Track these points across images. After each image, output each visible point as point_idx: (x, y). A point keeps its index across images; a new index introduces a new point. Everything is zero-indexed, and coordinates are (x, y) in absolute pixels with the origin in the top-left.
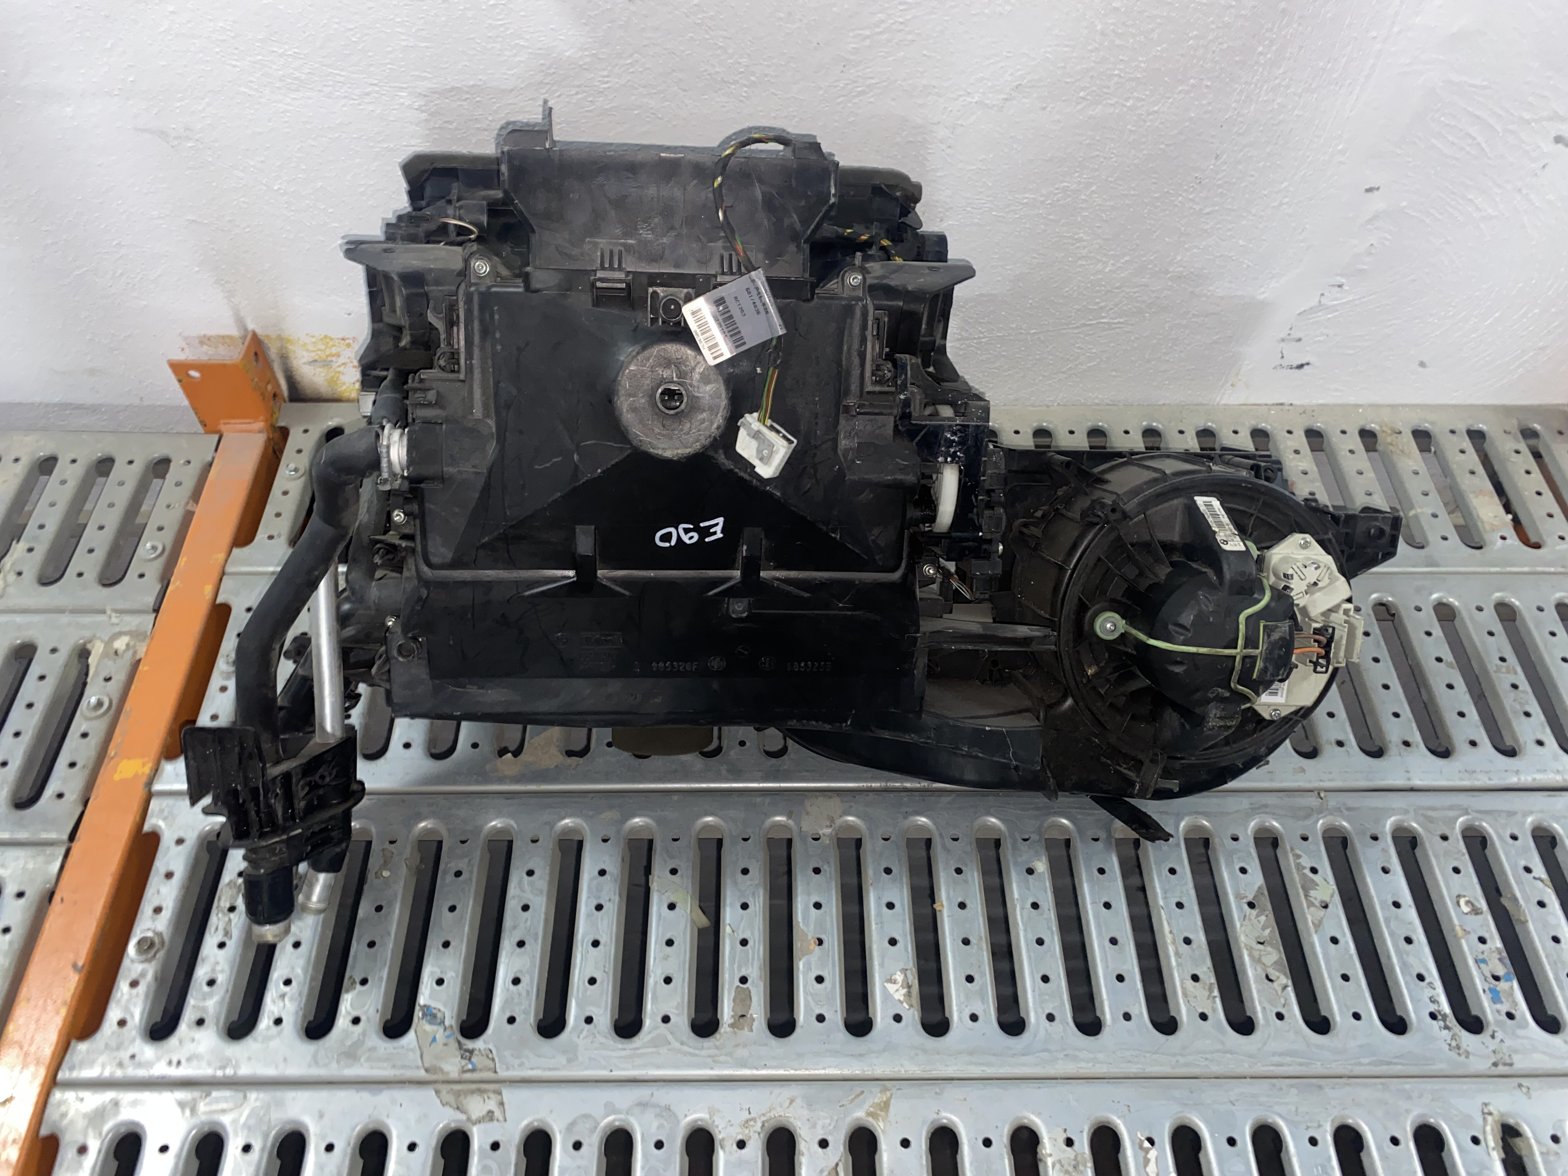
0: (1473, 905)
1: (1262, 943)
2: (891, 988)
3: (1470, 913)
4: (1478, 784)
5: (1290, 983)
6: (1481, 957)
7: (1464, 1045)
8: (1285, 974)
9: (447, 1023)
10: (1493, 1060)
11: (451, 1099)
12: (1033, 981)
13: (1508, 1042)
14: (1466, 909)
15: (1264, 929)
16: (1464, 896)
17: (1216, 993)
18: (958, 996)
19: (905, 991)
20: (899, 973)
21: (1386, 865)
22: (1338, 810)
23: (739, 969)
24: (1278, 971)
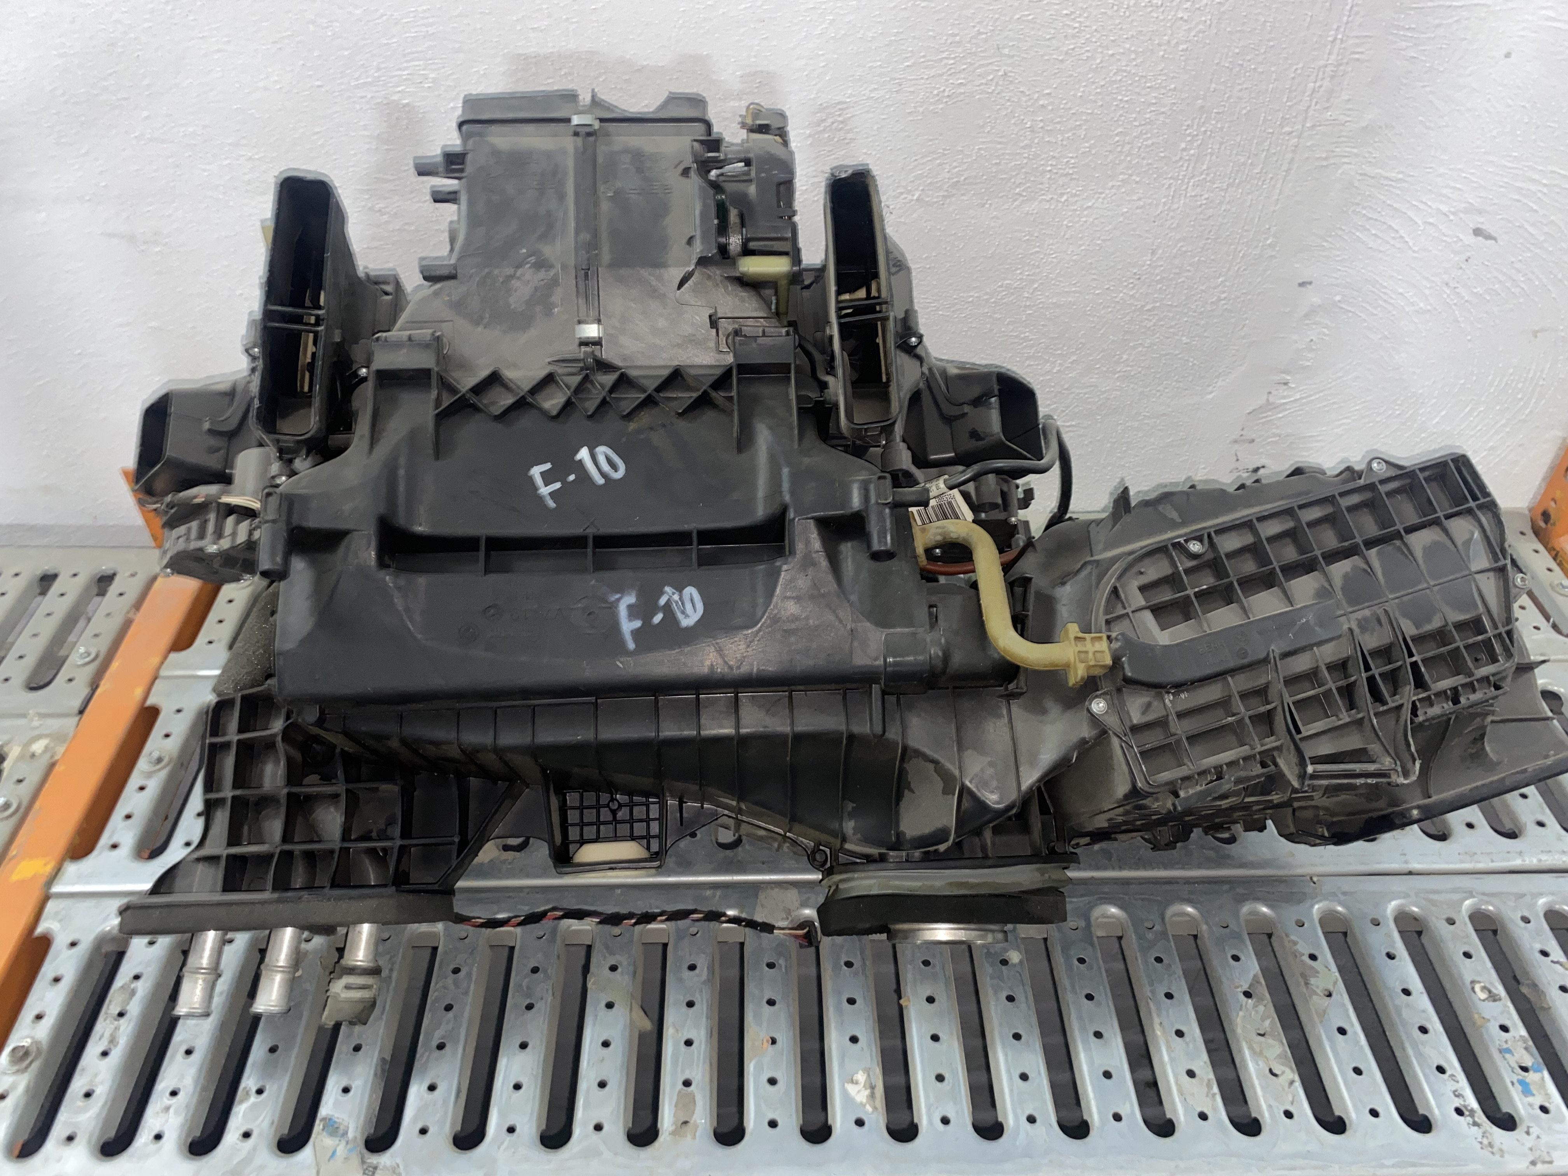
0: (1490, 991)
1: (1262, 1035)
2: (851, 1089)
3: (1487, 999)
4: (1481, 866)
5: (1297, 1078)
6: (1505, 1046)
7: (1497, 1144)
8: (1291, 1068)
9: (350, 1135)
10: (1532, 1158)
12: (1010, 1078)
13: (1545, 1138)
14: (1483, 996)
15: (1263, 1020)
16: (1479, 982)
17: (1215, 1089)
18: (927, 1097)
19: (868, 1092)
20: (861, 1072)
21: (1392, 951)
22: (1334, 894)
23: (683, 1071)
24: (1283, 1064)
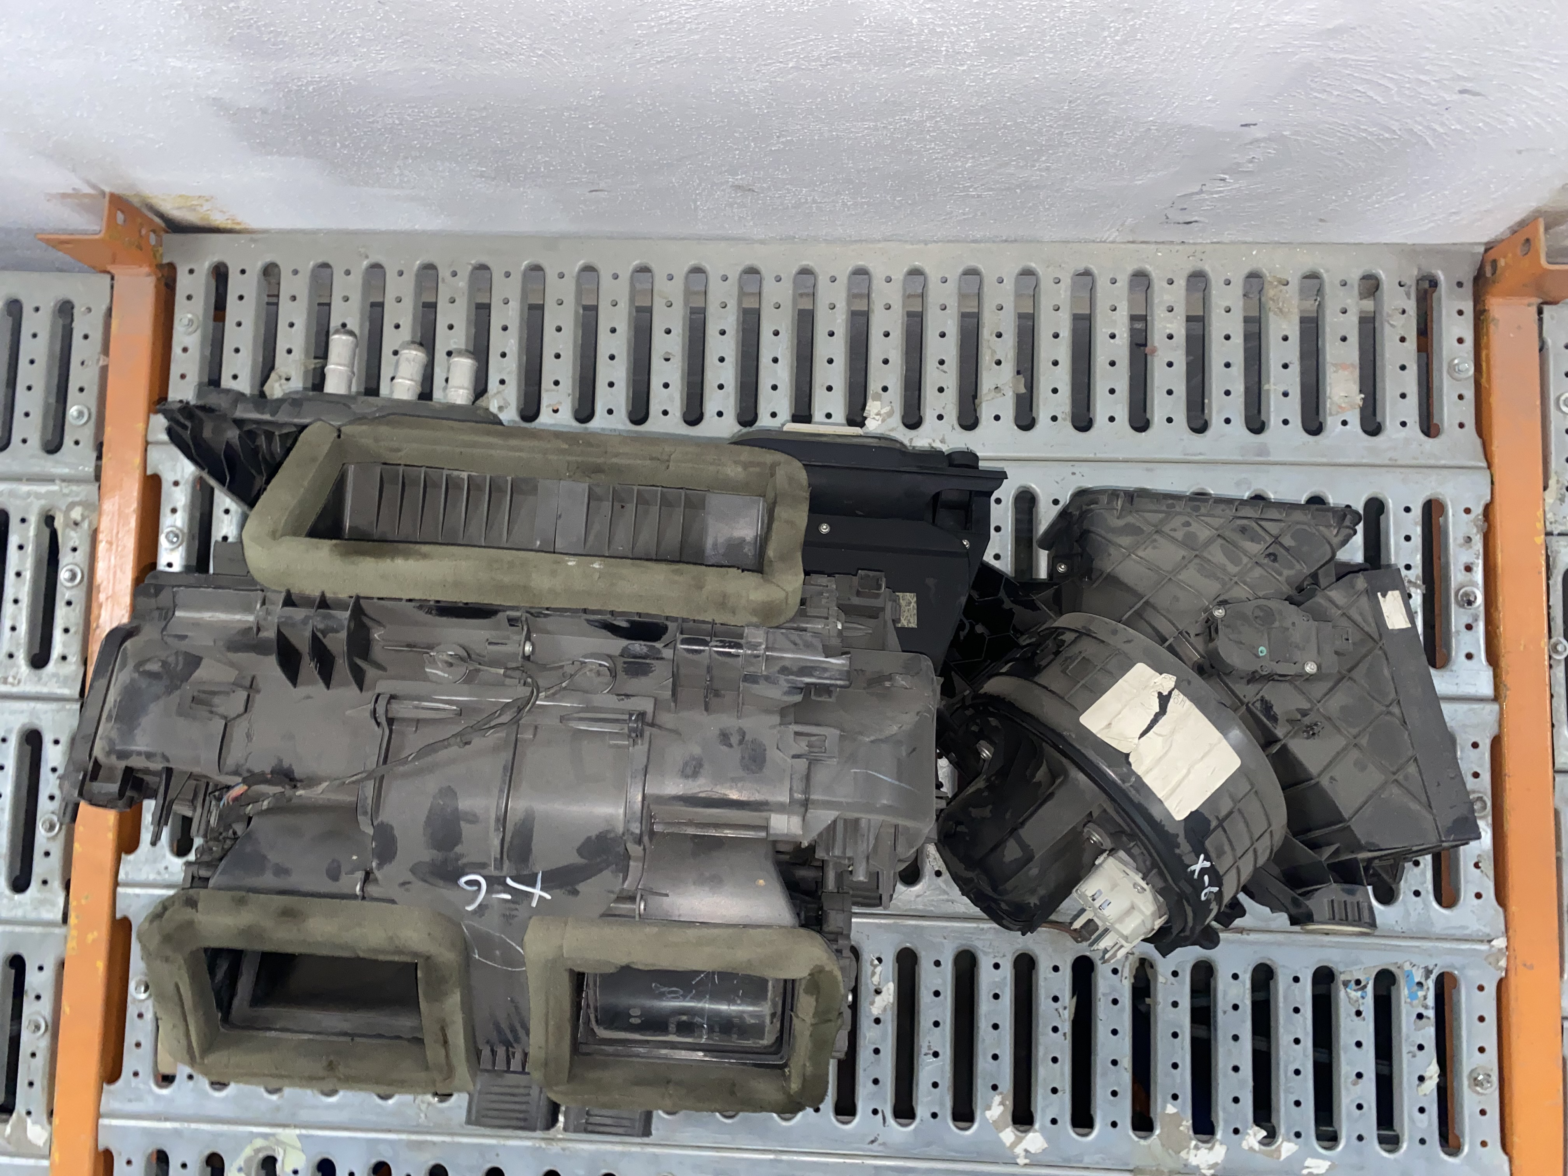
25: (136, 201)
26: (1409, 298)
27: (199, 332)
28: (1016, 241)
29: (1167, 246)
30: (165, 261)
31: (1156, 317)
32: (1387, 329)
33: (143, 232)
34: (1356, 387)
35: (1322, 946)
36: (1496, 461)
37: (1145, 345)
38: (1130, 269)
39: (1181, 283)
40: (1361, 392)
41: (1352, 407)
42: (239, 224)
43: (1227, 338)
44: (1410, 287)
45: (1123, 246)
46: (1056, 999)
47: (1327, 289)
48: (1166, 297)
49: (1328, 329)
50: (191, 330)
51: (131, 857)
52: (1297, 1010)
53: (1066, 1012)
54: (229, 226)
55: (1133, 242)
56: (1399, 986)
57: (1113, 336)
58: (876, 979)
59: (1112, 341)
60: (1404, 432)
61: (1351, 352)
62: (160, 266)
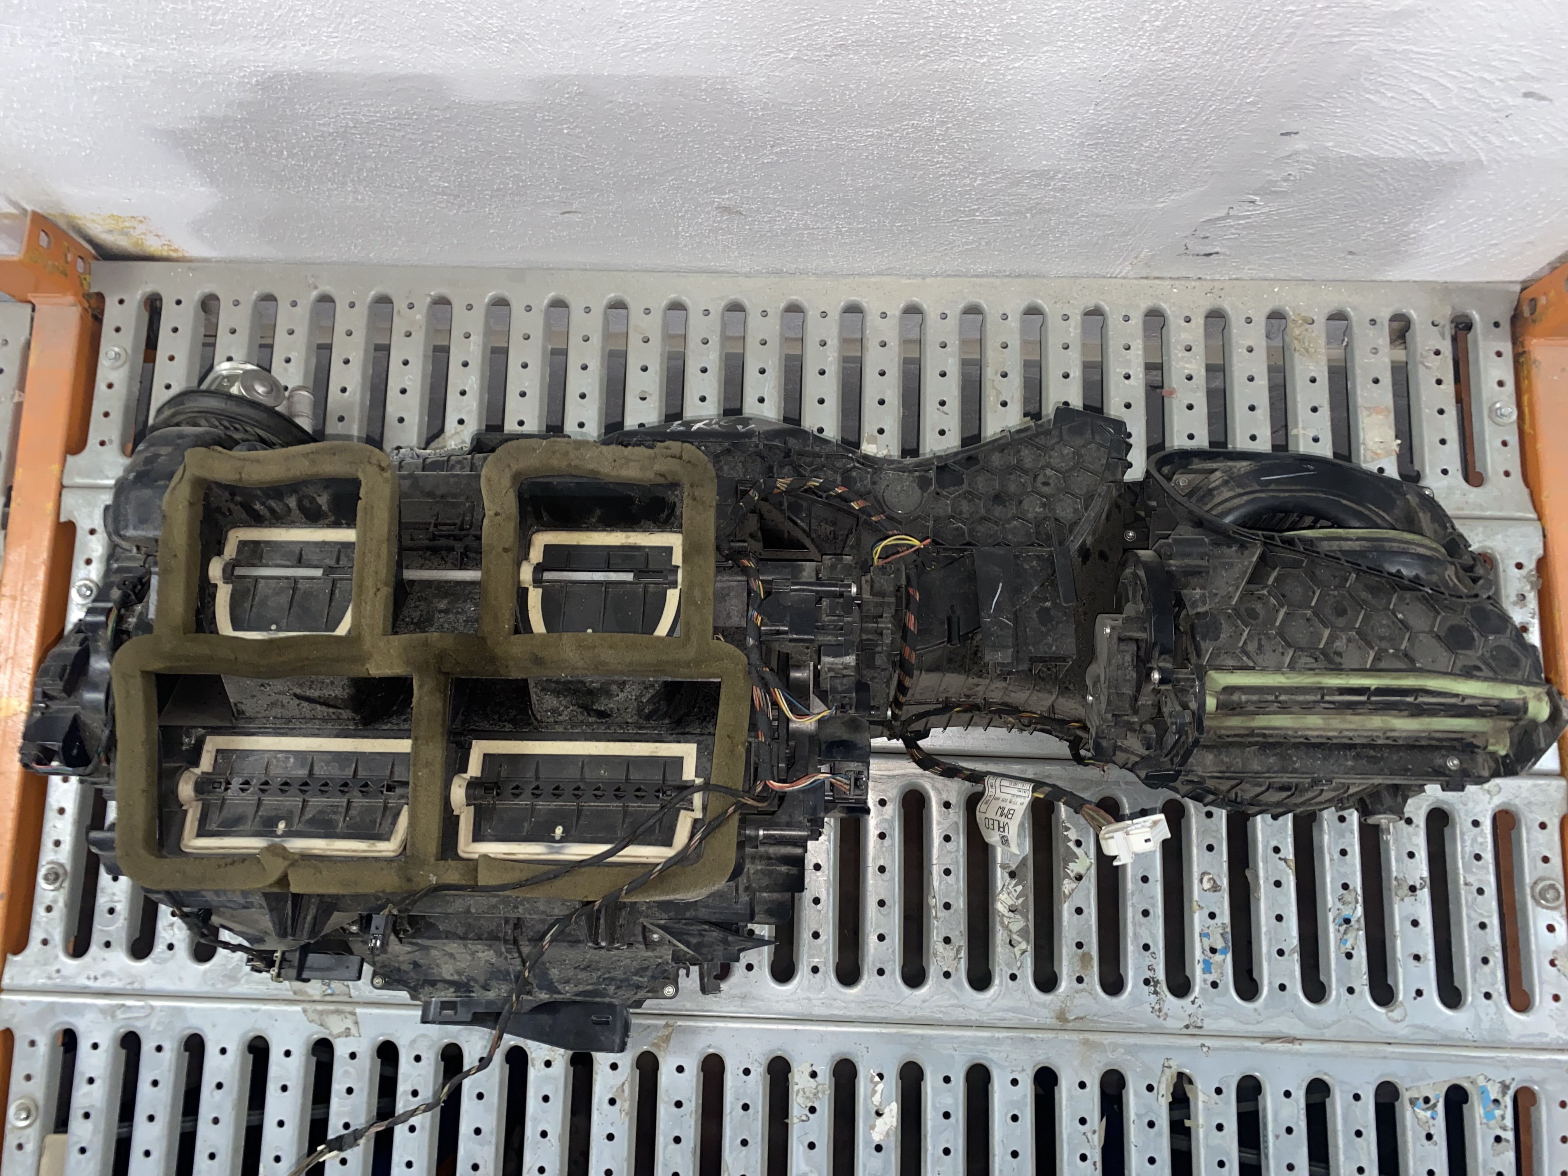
0: (1215, 882)
1: (1016, 912)
3: (1211, 889)
5: (1030, 948)
6: (1206, 931)
7: (1164, 1010)
8: (1029, 941)
10: (1187, 1022)
11: (315, 1017)
12: (807, 937)
13: (1204, 1008)
14: (1207, 885)
15: (1017, 898)
16: (1211, 874)
17: (963, 954)
24: (1022, 937)
25: (62, 223)
26: (1444, 339)
27: (126, 368)
28: (1019, 276)
29: (1183, 283)
30: (94, 290)
31: (1173, 357)
32: (1422, 371)
33: (70, 257)
34: (1392, 433)
35: (1385, 1058)
36: (1547, 511)
37: (1162, 387)
38: (1144, 305)
39: (1199, 321)
40: (1397, 437)
41: (1388, 454)
42: (176, 250)
43: (1251, 379)
44: (1444, 326)
45: (1135, 282)
46: (1083, 1121)
47: (1356, 329)
48: (1183, 336)
49: (1358, 371)
50: (119, 363)
51: (18, 958)
52: (1359, 1134)
53: (1096, 1136)
54: (165, 254)
55: (1146, 278)
56: (1472, 1104)
57: (1128, 377)
58: (877, 1099)
59: (1126, 381)
60: (1445, 481)
61: (1385, 395)
62: (87, 296)
